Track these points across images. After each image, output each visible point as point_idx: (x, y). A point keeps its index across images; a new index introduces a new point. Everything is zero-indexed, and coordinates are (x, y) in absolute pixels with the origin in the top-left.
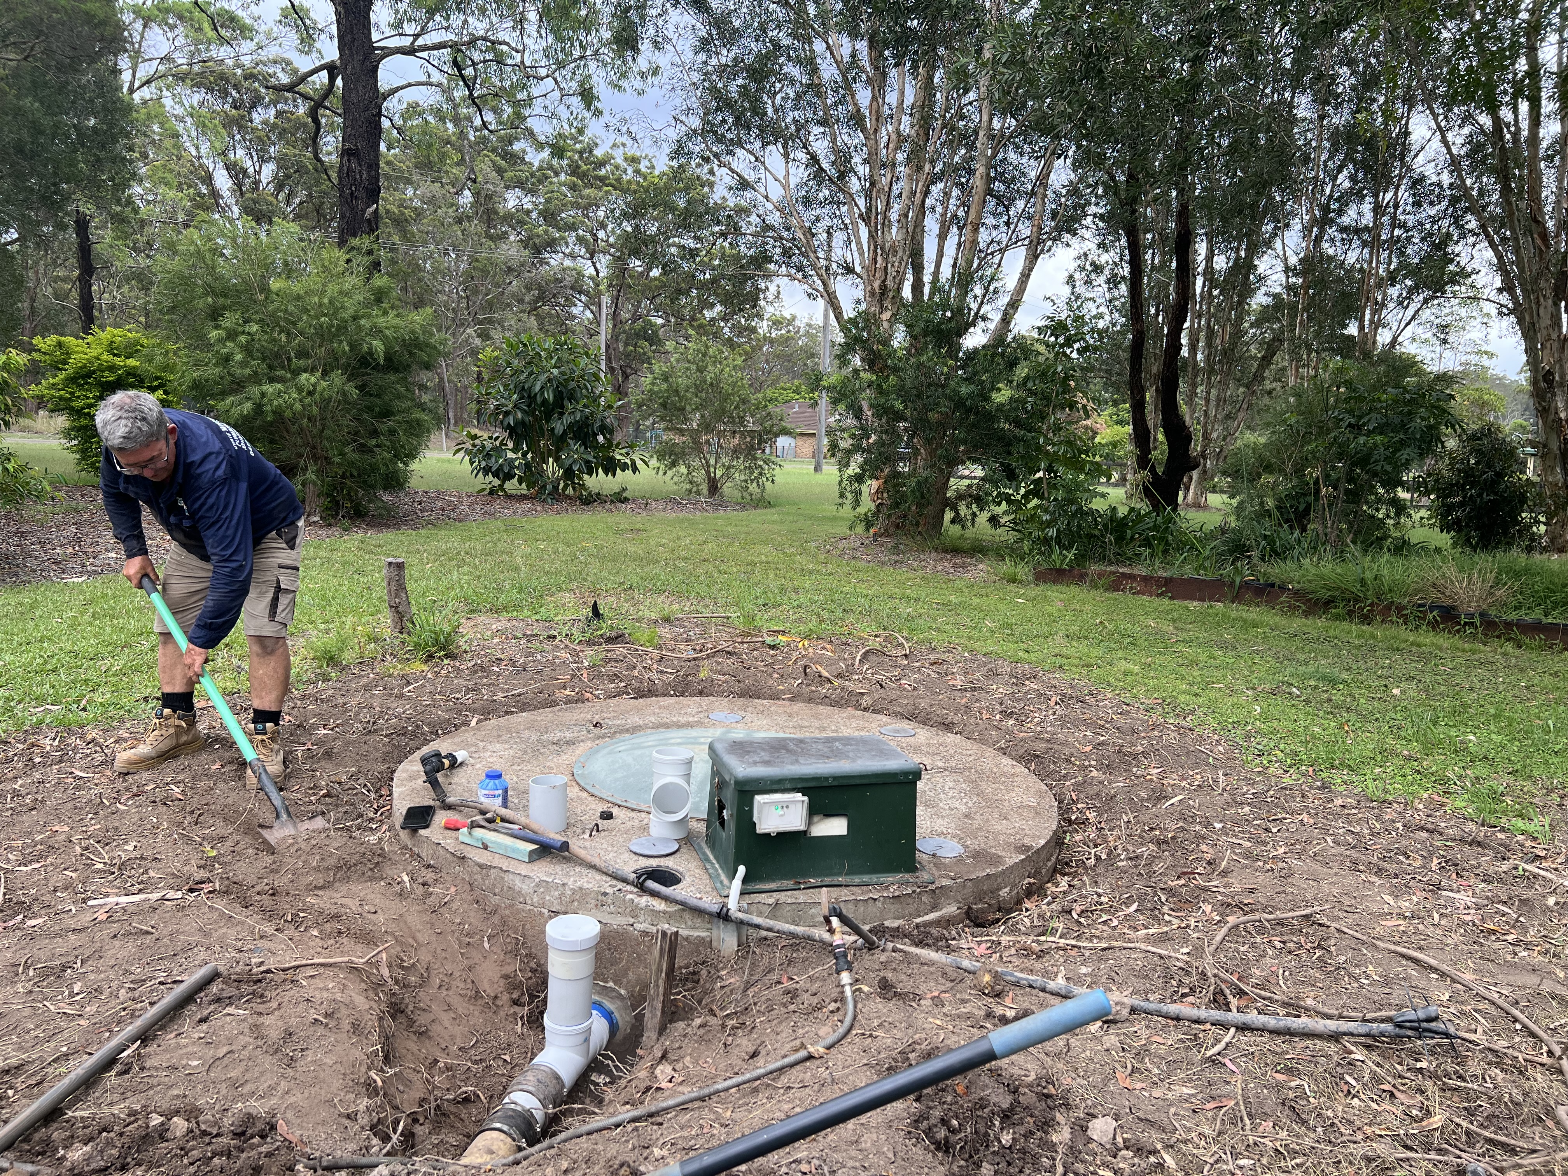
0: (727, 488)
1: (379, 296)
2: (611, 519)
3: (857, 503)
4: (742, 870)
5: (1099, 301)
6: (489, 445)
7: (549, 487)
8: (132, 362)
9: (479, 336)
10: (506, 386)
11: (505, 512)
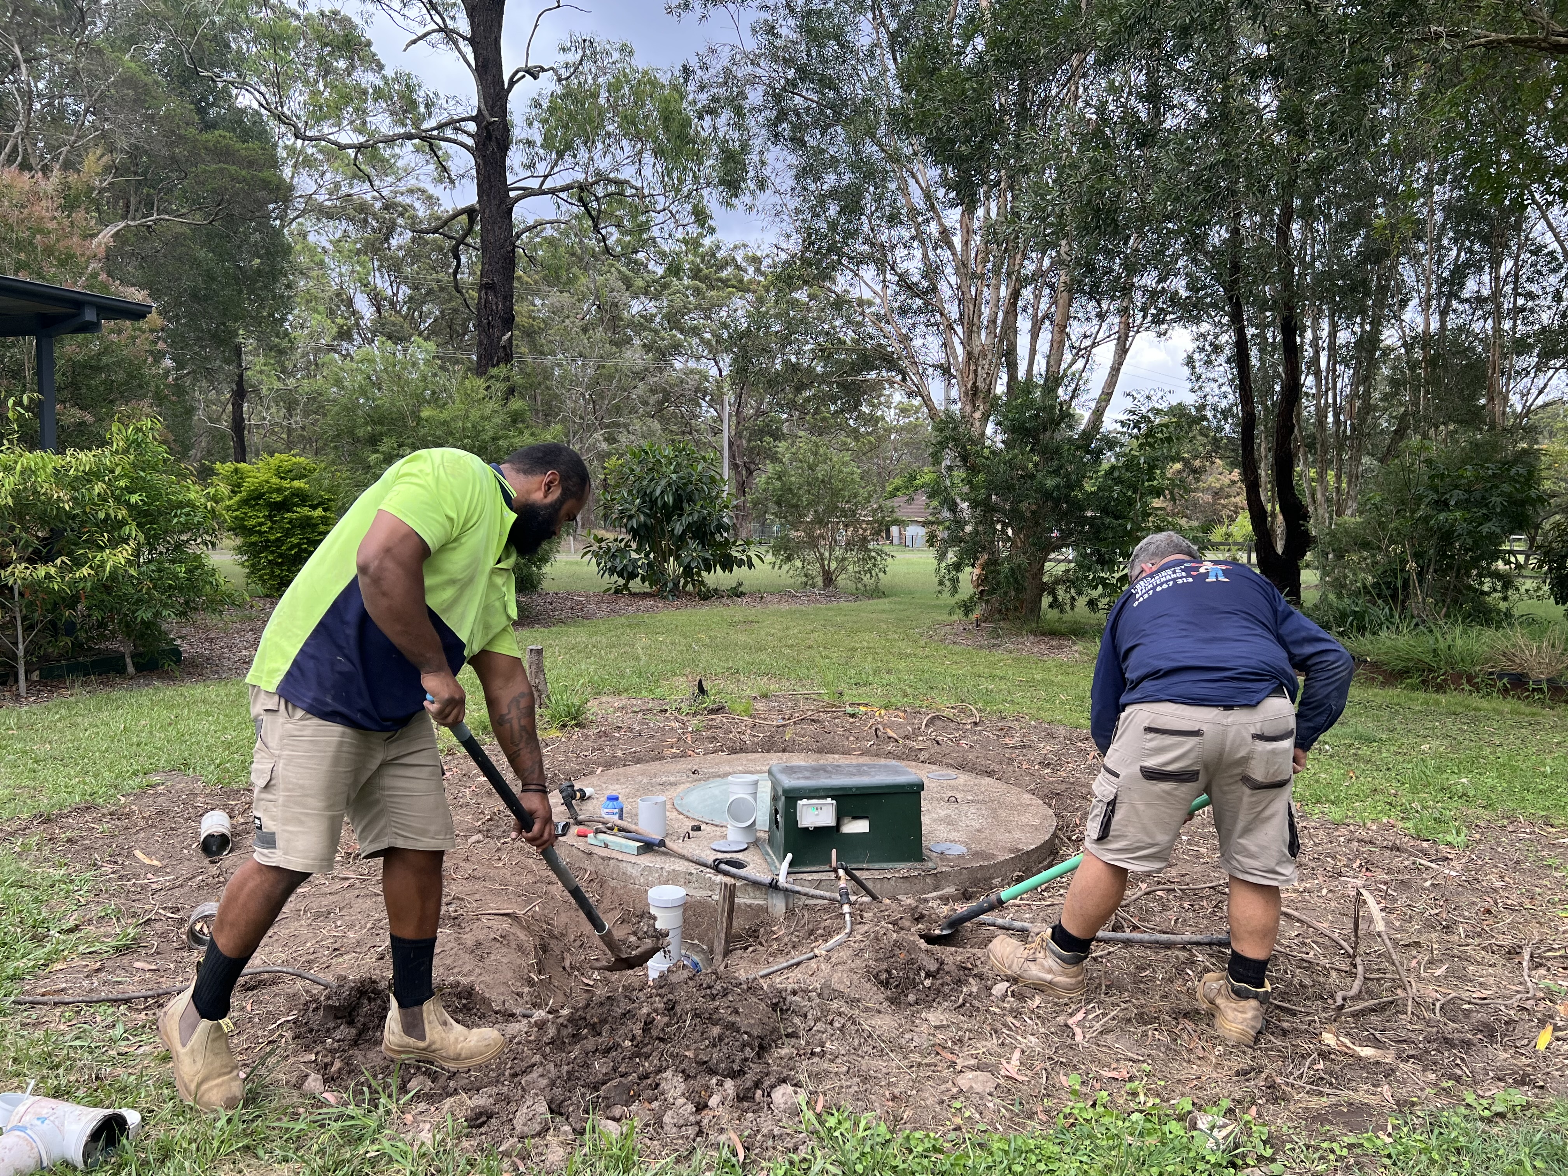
0: (842, 580)
1: (516, 418)
2: (725, 612)
3: (955, 590)
4: (789, 856)
5: (1221, 381)
6: (614, 546)
7: (670, 585)
8: (297, 484)
9: (606, 439)
10: (630, 492)
11: (629, 609)
